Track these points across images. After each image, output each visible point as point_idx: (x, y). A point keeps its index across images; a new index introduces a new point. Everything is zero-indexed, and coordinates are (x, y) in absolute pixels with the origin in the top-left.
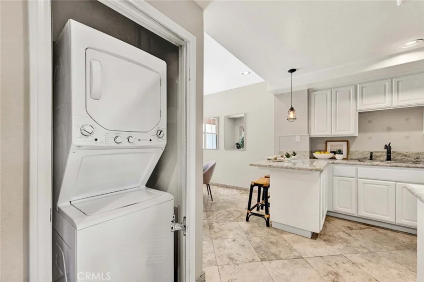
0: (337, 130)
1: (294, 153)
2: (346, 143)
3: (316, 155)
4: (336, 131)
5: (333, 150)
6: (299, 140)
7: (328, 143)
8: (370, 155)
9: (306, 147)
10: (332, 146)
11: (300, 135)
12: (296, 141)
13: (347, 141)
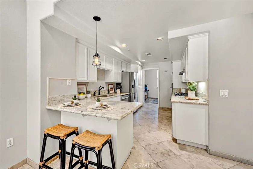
11: (71, 80)
12: (67, 85)
13: (86, 85)
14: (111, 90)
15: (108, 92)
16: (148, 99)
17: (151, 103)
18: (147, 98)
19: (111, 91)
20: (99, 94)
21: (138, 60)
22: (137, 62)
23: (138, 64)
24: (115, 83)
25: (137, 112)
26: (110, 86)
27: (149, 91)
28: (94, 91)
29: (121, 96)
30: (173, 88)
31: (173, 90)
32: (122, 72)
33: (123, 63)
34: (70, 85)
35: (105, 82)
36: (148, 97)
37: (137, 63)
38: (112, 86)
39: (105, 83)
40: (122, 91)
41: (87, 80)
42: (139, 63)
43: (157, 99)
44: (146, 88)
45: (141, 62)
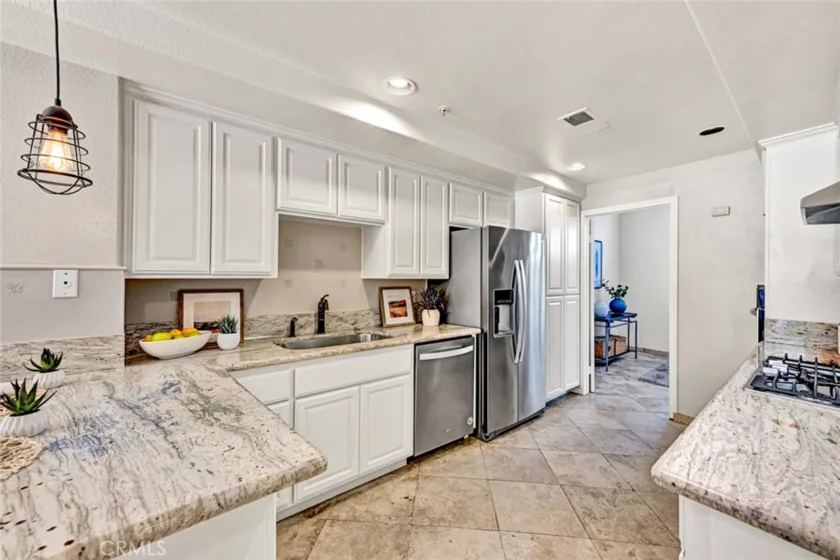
0: (228, 258)
1: (47, 355)
2: (238, 294)
3: (154, 344)
4: (223, 260)
5: (202, 320)
6: (72, 292)
7: (186, 296)
8: (288, 325)
9: (112, 321)
10: (198, 305)
11: (80, 270)
12: (54, 296)
13: (241, 291)
14: (398, 310)
15: (378, 322)
16: (633, 354)
17: (640, 379)
18: (628, 351)
19: (394, 315)
20: (321, 329)
21: (545, 169)
22: (539, 177)
23: (547, 188)
24: (424, 280)
25: (537, 423)
26: (389, 296)
27: (634, 316)
28: (288, 317)
29: (416, 345)
30: (767, 316)
31: (767, 331)
32: (452, 229)
33: (459, 187)
34: (74, 294)
35: (363, 277)
36: (632, 344)
37: (538, 183)
38: (404, 295)
39: (361, 282)
40: (451, 318)
41: (205, 268)
42: (556, 183)
43: (665, 355)
44: (618, 304)
45: (564, 178)
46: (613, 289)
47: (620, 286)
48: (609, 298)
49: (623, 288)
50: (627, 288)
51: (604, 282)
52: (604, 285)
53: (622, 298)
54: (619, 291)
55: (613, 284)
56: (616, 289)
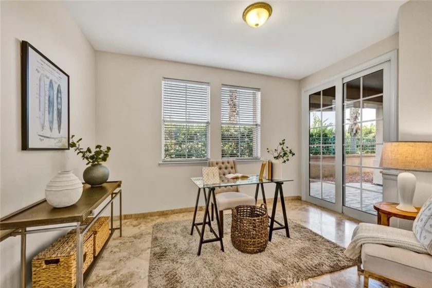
46: (89, 150)
47: (98, 147)
48: (84, 165)
49: (104, 149)
50: (109, 149)
51: (75, 140)
52: (73, 145)
53: (103, 163)
54: (98, 153)
55: (88, 143)
56: (93, 150)
